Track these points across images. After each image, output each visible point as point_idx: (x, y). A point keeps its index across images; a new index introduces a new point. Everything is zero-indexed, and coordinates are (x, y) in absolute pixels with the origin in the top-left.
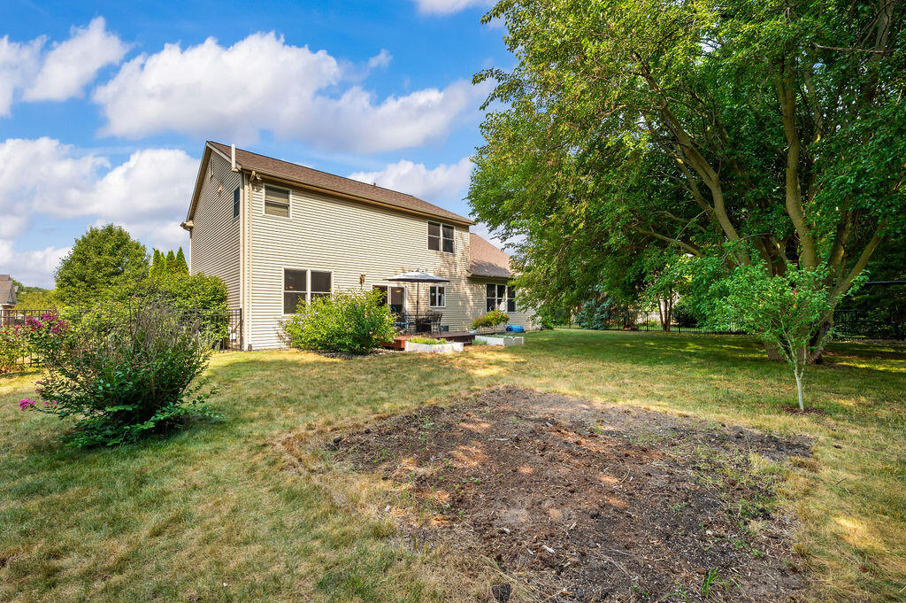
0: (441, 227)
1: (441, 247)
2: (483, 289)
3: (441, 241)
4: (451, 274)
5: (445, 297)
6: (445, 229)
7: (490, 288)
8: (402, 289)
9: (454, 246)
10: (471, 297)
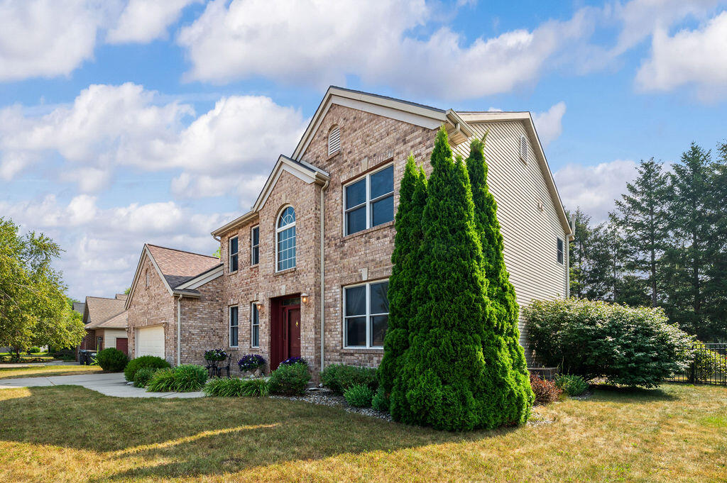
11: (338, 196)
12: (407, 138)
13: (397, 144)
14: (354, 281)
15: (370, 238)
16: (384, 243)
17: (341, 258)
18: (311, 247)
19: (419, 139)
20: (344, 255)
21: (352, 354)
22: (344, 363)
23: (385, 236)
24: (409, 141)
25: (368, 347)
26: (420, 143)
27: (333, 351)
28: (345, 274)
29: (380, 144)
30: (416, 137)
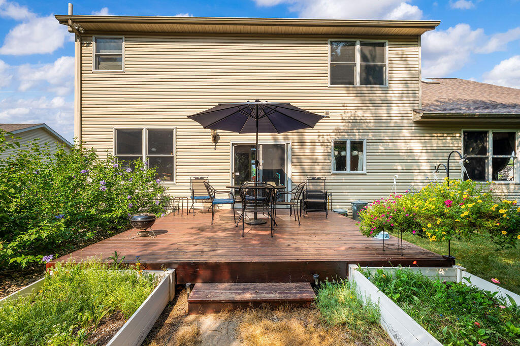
0: (358, 47)
1: (358, 79)
2: (455, 142)
3: (358, 69)
4: (378, 120)
5: (363, 157)
6: (367, 50)
7: (473, 139)
8: (281, 148)
9: (387, 75)
10: (424, 157)
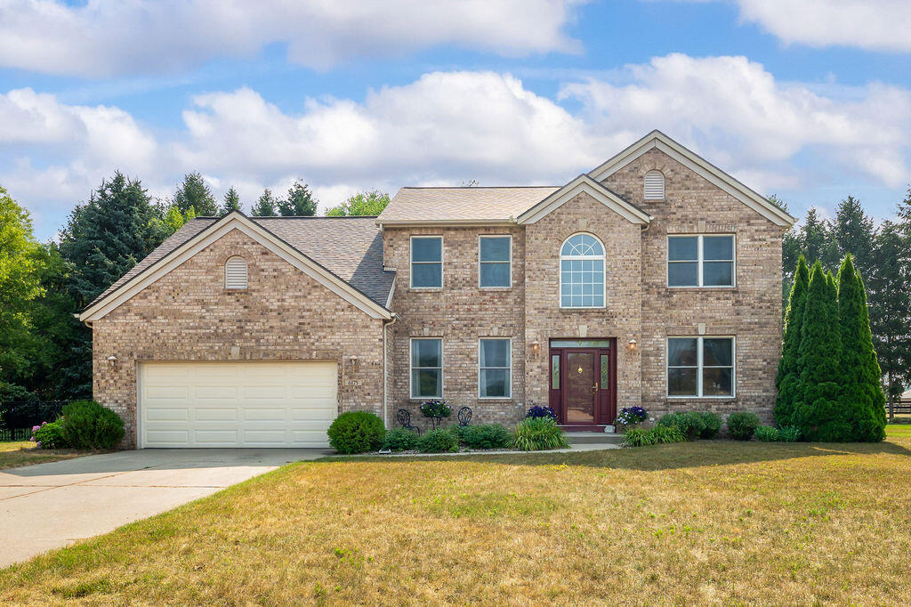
11: (662, 246)
12: (752, 221)
13: (740, 222)
14: (686, 333)
15: (708, 296)
16: (725, 305)
17: (667, 308)
18: (635, 292)
19: (763, 228)
20: (671, 306)
21: (683, 404)
22: (671, 413)
23: (727, 299)
24: (753, 224)
25: (700, 395)
26: (765, 231)
27: (654, 401)
28: (673, 325)
29: (722, 214)
30: (761, 224)
